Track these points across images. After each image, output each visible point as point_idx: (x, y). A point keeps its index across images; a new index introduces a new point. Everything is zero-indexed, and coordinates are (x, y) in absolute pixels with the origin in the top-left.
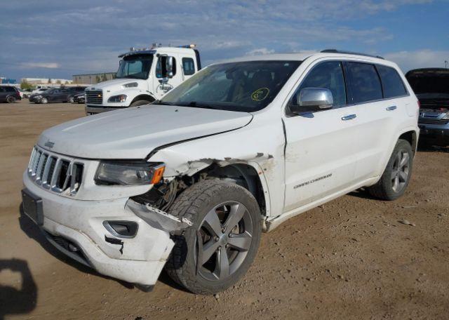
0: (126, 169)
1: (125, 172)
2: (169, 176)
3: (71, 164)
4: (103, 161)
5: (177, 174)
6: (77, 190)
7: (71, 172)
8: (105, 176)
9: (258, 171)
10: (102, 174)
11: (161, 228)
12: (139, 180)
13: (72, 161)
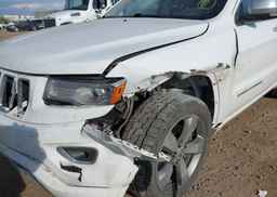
0: (79, 87)
1: (78, 90)
2: (129, 93)
3: (16, 80)
4: (52, 77)
5: (137, 90)
6: (25, 109)
7: (16, 89)
8: (55, 95)
9: (213, 82)
10: (52, 93)
11: (123, 154)
12: (95, 100)
13: (17, 77)
